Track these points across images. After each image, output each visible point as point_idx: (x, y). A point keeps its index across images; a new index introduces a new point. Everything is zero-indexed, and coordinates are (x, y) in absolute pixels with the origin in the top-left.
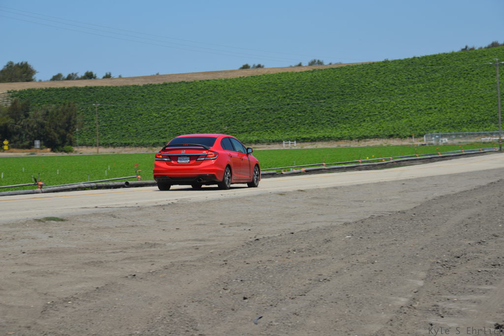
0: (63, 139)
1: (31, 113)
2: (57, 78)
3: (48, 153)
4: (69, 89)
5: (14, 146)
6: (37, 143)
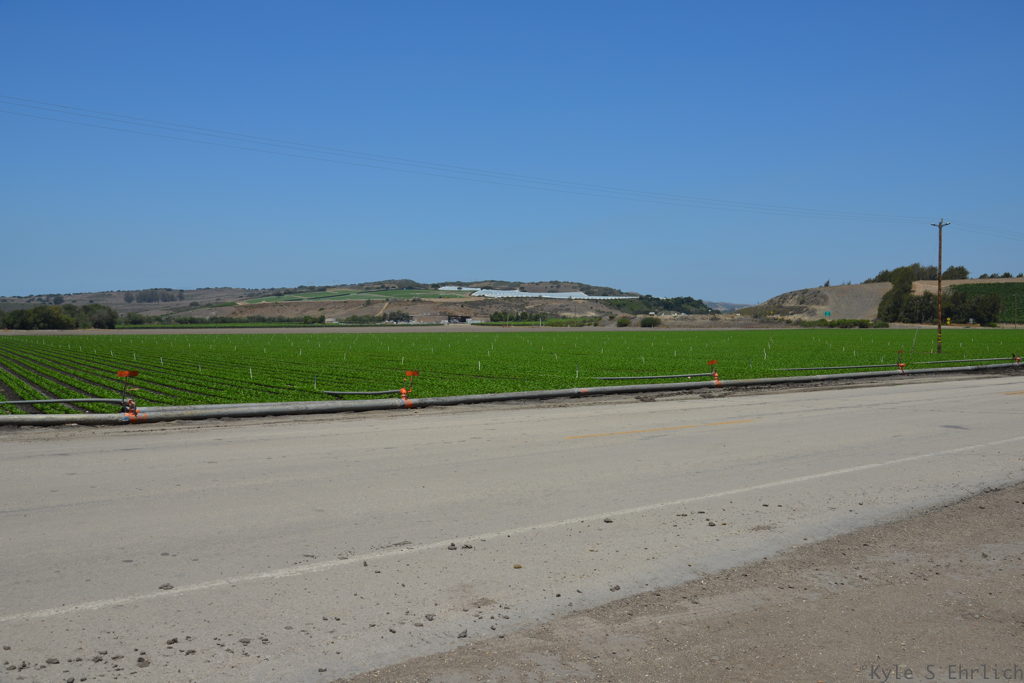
0: (990, 317)
1: (967, 300)
2: (984, 277)
3: (978, 327)
4: (994, 284)
5: (954, 321)
6: (971, 320)
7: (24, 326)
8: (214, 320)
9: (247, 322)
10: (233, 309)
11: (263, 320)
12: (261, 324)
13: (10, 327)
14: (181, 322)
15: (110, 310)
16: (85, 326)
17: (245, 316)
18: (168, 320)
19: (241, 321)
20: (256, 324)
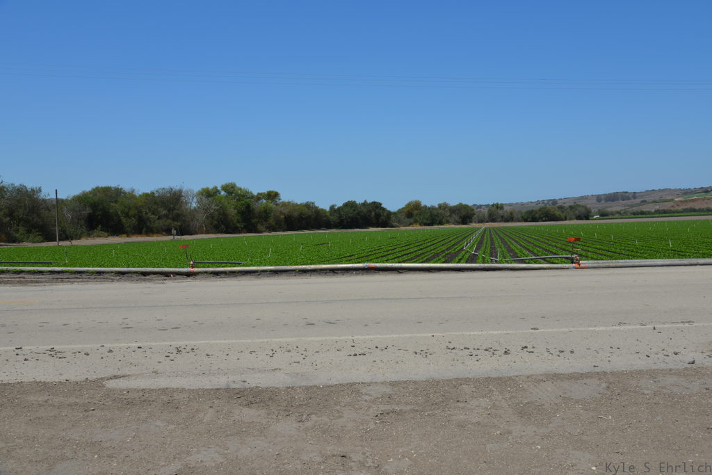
7: (534, 220)
8: (657, 212)
9: (682, 212)
10: (672, 203)
11: (694, 210)
12: (693, 213)
13: (526, 221)
14: (634, 214)
15: (586, 208)
16: (571, 219)
17: (680, 208)
18: (626, 213)
19: (677, 212)
20: (689, 214)
